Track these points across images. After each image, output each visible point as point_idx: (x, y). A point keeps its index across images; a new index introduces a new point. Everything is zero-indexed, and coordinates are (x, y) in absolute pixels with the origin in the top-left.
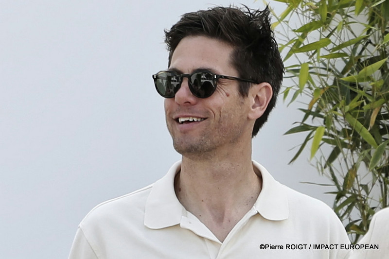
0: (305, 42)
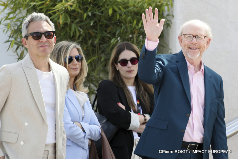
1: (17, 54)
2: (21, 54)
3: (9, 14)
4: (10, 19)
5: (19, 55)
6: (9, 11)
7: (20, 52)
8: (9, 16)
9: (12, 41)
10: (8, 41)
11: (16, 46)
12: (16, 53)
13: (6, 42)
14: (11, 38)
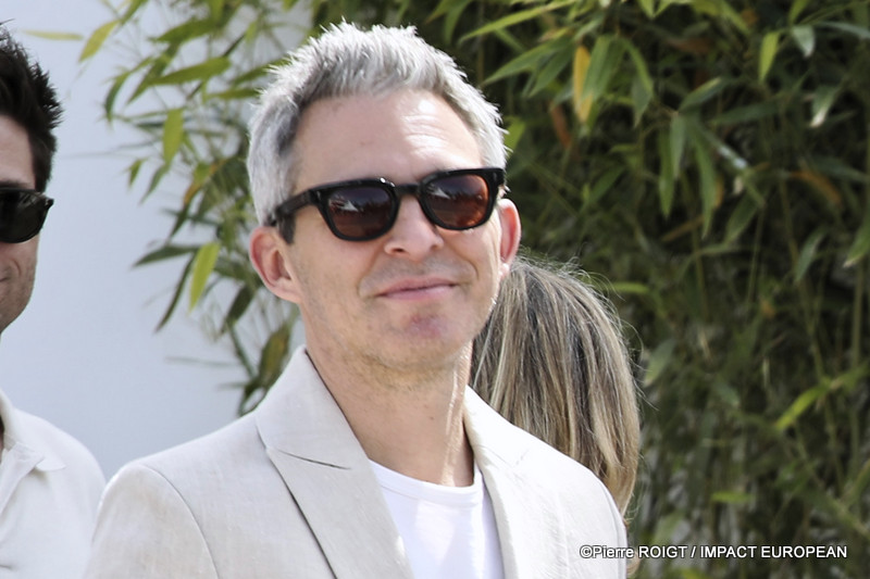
0: (176, 64)
1: (240, 354)
2: (266, 353)
3: (175, 38)
4: (179, 77)
5: (254, 357)
6: (176, 19)
7: (263, 339)
8: (171, 52)
9: (195, 250)
10: (169, 252)
11: (227, 291)
12: (226, 339)
13: (149, 259)
14: (186, 226)
